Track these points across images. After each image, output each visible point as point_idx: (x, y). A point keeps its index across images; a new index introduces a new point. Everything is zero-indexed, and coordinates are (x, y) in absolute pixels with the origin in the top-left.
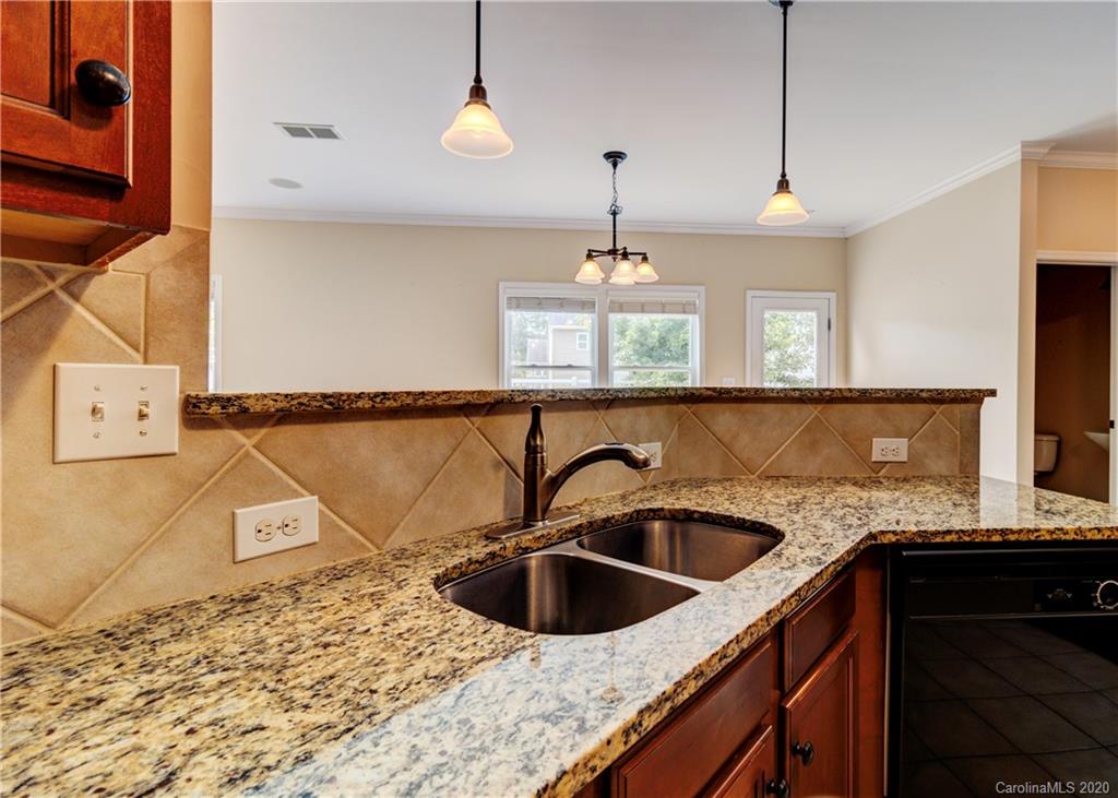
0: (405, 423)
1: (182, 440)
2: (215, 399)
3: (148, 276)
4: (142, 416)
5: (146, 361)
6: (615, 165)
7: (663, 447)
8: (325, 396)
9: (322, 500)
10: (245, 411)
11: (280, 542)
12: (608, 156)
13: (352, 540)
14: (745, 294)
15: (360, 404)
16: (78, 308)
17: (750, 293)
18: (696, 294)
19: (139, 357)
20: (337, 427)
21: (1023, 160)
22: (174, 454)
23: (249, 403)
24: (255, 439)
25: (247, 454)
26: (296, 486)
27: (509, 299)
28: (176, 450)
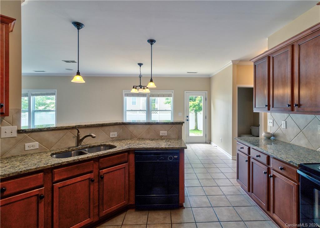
0: (54, 131)
1: (17, 135)
2: (21, 130)
3: (12, 115)
4: (11, 132)
5: (12, 126)
6: (140, 66)
7: (117, 133)
8: (39, 129)
9: (39, 143)
10: (26, 131)
11: (32, 148)
12: (139, 64)
13: (45, 148)
14: (184, 92)
15: (45, 129)
16: (4, 120)
17: (185, 92)
18: (172, 92)
19: (11, 125)
20: (42, 133)
21: (233, 64)
22: (16, 137)
23: (26, 130)
24: (28, 135)
25: (27, 137)
26: (35, 141)
27: (125, 94)
28: (16, 136)
